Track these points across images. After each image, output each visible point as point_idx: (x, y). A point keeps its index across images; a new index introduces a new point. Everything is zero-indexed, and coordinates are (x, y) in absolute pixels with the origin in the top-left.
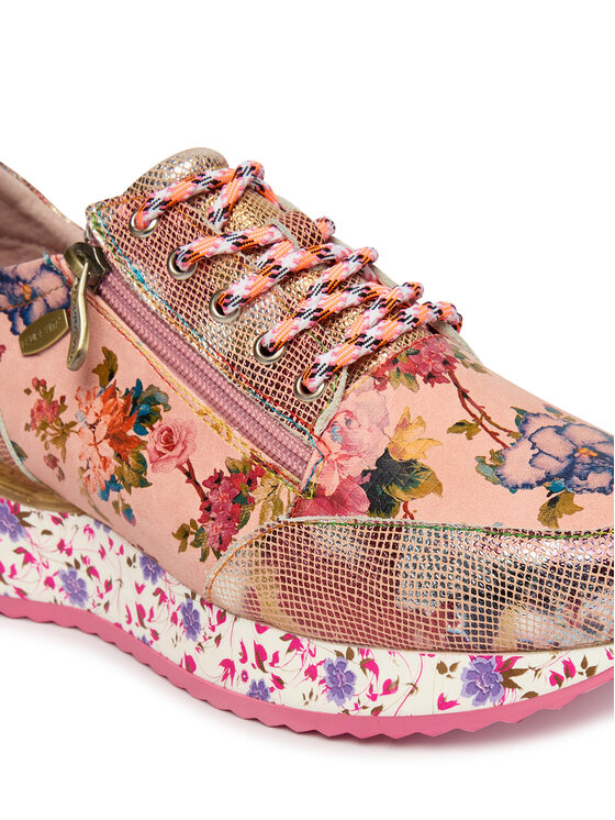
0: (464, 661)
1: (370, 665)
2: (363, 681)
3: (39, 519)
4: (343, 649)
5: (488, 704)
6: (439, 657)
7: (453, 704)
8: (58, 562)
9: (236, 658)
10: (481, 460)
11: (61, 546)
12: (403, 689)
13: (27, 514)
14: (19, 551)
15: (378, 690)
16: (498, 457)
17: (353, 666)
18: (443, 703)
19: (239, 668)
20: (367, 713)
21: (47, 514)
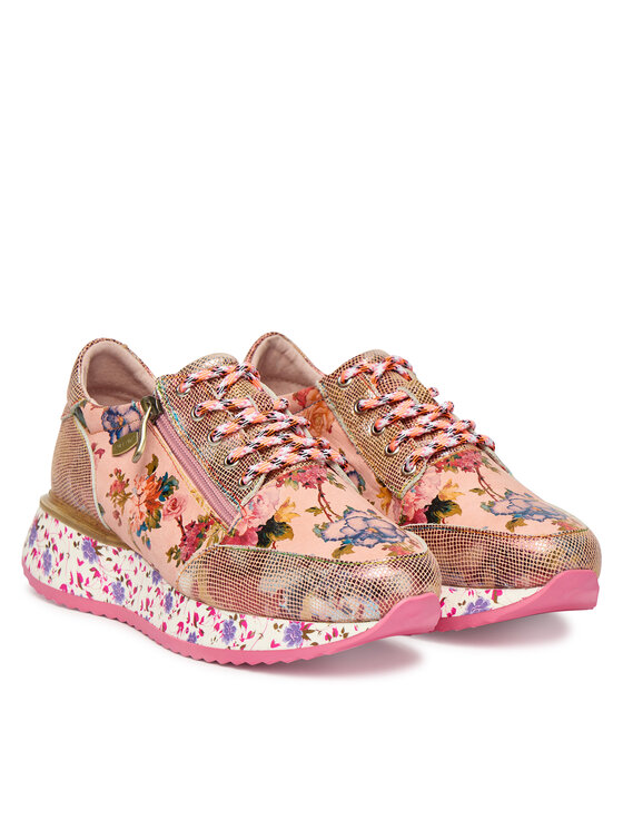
0: (286, 623)
1: (244, 623)
2: (240, 631)
3: (107, 551)
4: (233, 615)
5: (294, 647)
6: (276, 621)
7: (278, 645)
8: (112, 577)
9: (185, 621)
10: (317, 526)
11: (116, 568)
12: (257, 636)
13: (100, 548)
14: (93, 569)
15: (245, 636)
16: (326, 526)
17: (236, 624)
18: (273, 645)
19: (186, 625)
20: (238, 648)
21: (111, 548)
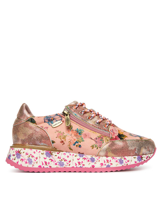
0: (137, 156)
1: (125, 159)
2: (124, 161)
4: (121, 157)
5: (140, 162)
6: (134, 156)
7: (137, 162)
8: (58, 160)
11: (59, 157)
12: (130, 161)
14: (50, 160)
15: (127, 162)
17: (123, 159)
18: (135, 162)
20: (126, 165)
21: (56, 152)
